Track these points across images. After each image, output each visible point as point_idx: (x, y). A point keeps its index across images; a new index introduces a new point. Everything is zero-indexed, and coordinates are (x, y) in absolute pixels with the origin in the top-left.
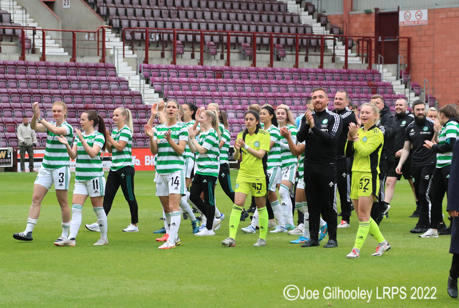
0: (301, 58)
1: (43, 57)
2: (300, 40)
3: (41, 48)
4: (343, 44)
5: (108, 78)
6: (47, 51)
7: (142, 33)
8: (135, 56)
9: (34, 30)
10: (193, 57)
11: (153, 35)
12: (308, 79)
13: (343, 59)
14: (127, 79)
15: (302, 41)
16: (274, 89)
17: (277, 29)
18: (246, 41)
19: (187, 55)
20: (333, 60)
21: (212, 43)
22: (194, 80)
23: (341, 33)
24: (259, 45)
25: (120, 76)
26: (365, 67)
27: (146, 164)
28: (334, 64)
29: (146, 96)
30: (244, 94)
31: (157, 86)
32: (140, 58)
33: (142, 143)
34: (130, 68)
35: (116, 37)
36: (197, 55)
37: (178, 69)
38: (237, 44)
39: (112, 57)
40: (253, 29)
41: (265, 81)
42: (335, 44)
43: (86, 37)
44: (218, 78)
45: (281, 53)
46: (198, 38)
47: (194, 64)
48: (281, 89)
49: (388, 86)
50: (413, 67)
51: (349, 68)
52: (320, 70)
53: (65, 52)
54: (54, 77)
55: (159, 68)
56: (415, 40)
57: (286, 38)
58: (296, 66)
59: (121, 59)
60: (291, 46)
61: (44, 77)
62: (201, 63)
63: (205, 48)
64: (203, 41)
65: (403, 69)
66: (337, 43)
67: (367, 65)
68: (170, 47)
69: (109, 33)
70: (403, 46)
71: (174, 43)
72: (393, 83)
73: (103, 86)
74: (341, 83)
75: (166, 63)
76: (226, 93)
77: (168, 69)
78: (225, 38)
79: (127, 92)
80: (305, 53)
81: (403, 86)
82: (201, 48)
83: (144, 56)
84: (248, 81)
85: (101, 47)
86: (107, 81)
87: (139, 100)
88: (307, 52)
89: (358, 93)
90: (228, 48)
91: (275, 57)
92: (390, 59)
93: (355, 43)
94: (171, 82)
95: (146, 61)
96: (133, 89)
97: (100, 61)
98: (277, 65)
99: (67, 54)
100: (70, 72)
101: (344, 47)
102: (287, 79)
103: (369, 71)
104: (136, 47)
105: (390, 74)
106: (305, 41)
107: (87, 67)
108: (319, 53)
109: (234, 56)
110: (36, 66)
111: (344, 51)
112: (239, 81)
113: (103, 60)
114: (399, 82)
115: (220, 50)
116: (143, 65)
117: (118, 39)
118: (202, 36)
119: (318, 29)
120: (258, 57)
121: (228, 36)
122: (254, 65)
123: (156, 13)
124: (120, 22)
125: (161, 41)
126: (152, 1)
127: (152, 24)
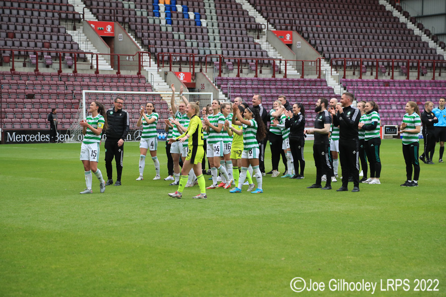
0: (437, 74)
1: (285, 76)
2: (436, 64)
3: (284, 71)
5: (322, 87)
6: (288, 72)
7: (342, 61)
9: (281, 60)
10: (372, 74)
11: (348, 62)
12: (441, 86)
14: (333, 87)
16: (420, 92)
17: (422, 58)
18: (403, 65)
19: (368, 73)
21: (383, 66)
22: (372, 87)
24: (411, 67)
25: (329, 86)
30: (402, 95)
32: (341, 76)
34: (335, 81)
35: (327, 63)
36: (374, 73)
37: (363, 82)
38: (398, 67)
39: (325, 75)
41: (414, 88)
43: (310, 64)
44: (386, 86)
45: (424, 71)
46: (375, 63)
47: (372, 78)
48: (424, 92)
53: (297, 72)
54: (291, 87)
55: (351, 81)
57: (428, 63)
58: (434, 79)
59: (330, 76)
60: (431, 67)
61: (286, 87)
62: (377, 78)
63: (379, 69)
64: (378, 65)
68: (358, 69)
69: (323, 61)
71: (361, 67)
73: (319, 92)
75: (356, 78)
76: (391, 95)
77: (357, 81)
78: (391, 63)
79: (333, 95)
82: (377, 69)
83: (343, 74)
84: (404, 88)
85: (318, 69)
86: (322, 89)
88: (440, 70)
90: (392, 69)
91: (420, 74)
94: (358, 89)
95: (344, 77)
96: (336, 93)
98: (422, 78)
99: (299, 73)
100: (300, 84)
102: (428, 87)
104: (338, 69)
106: (439, 64)
107: (310, 81)
109: (396, 74)
110: (281, 81)
112: (399, 88)
113: (319, 77)
115: (388, 70)
116: (342, 79)
117: (328, 65)
118: (377, 62)
120: (410, 74)
121: (393, 62)
122: (408, 78)
123: (351, 49)
124: (330, 55)
125: (353, 65)
126: (348, 42)
127: (348, 56)
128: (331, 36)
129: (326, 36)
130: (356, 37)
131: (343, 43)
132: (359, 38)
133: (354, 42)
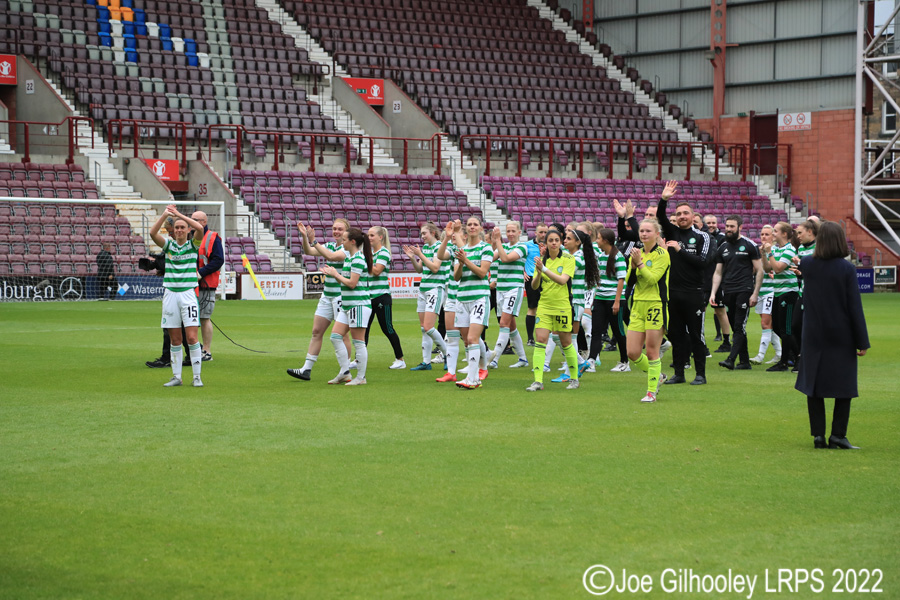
0: (665, 169)
1: (371, 169)
2: (663, 148)
3: (368, 159)
4: (713, 152)
5: (444, 192)
6: (375, 162)
7: (483, 141)
9: (361, 138)
10: (540, 167)
11: (495, 143)
13: (713, 170)
14: (465, 193)
15: (666, 149)
18: (601, 150)
19: (534, 165)
20: (702, 171)
21: (563, 152)
22: (542, 194)
23: (710, 139)
24: (616, 154)
25: (457, 189)
26: (738, 178)
28: (702, 175)
29: (487, 212)
30: (599, 209)
31: (500, 202)
32: (481, 170)
34: (469, 181)
35: (453, 145)
36: (546, 166)
37: (524, 182)
38: (591, 153)
39: (449, 168)
42: (703, 153)
43: (420, 145)
44: (569, 191)
45: (641, 163)
46: (547, 146)
47: (541, 175)
48: (642, 204)
49: (765, 200)
50: (794, 178)
51: (720, 179)
52: (687, 182)
53: (395, 162)
54: (383, 191)
55: (501, 181)
56: (796, 147)
57: (647, 146)
58: (659, 177)
59: (459, 170)
60: (653, 155)
61: (371, 191)
62: (550, 174)
63: (555, 157)
64: (552, 150)
65: (782, 180)
66: (706, 151)
67: (741, 176)
68: (514, 157)
69: (445, 141)
70: (782, 154)
71: (520, 152)
72: (771, 197)
73: (438, 201)
74: (710, 196)
75: (510, 174)
76: (578, 209)
77: (512, 181)
78: (577, 146)
79: (466, 208)
80: (669, 163)
81: (782, 200)
82: (550, 158)
83: (485, 167)
84: (603, 195)
85: (436, 157)
86: (443, 195)
88: (672, 161)
89: (730, 207)
90: (580, 158)
91: (634, 167)
92: (767, 169)
93: (727, 151)
94: (515, 197)
95: (487, 173)
96: (472, 205)
97: (435, 173)
98: (637, 176)
99: (397, 165)
100: (401, 186)
101: (714, 156)
102: (648, 193)
103: (743, 183)
104: (475, 157)
105: (767, 186)
106: (669, 149)
107: (420, 180)
108: (686, 163)
109: (587, 167)
110: (363, 179)
111: (714, 161)
113: (438, 172)
114: (778, 195)
115: (571, 160)
116: (483, 177)
117: (456, 148)
118: (551, 144)
119: (684, 136)
120: (615, 167)
121: (581, 144)
122: (610, 176)
123: (499, 118)
124: (458, 129)
125: (504, 149)
126: (495, 104)
127: (494, 131)
128: (461, 90)
129: (451, 90)
130: (510, 93)
131: (485, 104)
132: (515, 95)
133: (506, 103)
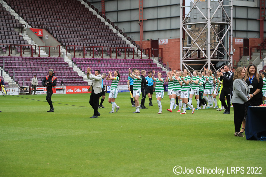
0: (127, 56)
1: (39, 55)
3: (38, 53)
4: (140, 51)
5: (61, 62)
6: (40, 53)
7: (73, 47)
8: (71, 55)
9: (36, 46)
10: (90, 55)
11: (76, 48)
12: (129, 62)
13: (140, 56)
14: (68, 63)
15: (127, 50)
16: (118, 66)
17: (118, 46)
18: (108, 50)
19: (88, 54)
20: (137, 56)
21: (97, 51)
22: (91, 63)
23: (139, 47)
24: (112, 51)
25: (65, 62)
27: (75, 91)
29: (74, 68)
30: (108, 67)
31: (78, 65)
32: (72, 56)
33: (73, 84)
34: (69, 59)
35: (64, 49)
36: (92, 55)
37: (85, 59)
38: (105, 51)
39: (63, 55)
40: (110, 46)
41: (115, 63)
42: (138, 51)
43: (54, 49)
44: (99, 62)
45: (120, 54)
46: (92, 49)
47: (90, 57)
48: (120, 66)
49: (155, 64)
50: (163, 58)
51: (142, 59)
52: (133, 59)
53: (46, 54)
54: (43, 62)
55: (79, 59)
56: (164, 49)
57: (121, 49)
58: (125, 58)
59: (66, 56)
60: (123, 51)
61: (39, 62)
62: (93, 57)
63: (94, 52)
64: (93, 50)
65: (160, 59)
66: (138, 50)
67: (148, 58)
68: (82, 52)
69: (61, 47)
70: (160, 51)
71: (84, 51)
72: (157, 64)
73: (60, 65)
74: (140, 63)
75: (81, 57)
76: (102, 67)
77: (82, 59)
78: (101, 49)
79: (68, 67)
81: (160, 65)
83: (74, 55)
84: (109, 63)
85: (59, 52)
86: (61, 63)
87: (72, 70)
88: (128, 53)
89: (145, 67)
90: (102, 52)
91: (118, 55)
92: (156, 56)
93: (144, 50)
94: (83, 64)
95: (74, 57)
96: (70, 66)
97: (59, 57)
98: (118, 58)
99: (47, 54)
100: (48, 60)
101: (141, 52)
102: (122, 63)
103: (149, 60)
104: (71, 52)
105: (156, 61)
106: (128, 50)
107: (54, 59)
108: (132, 54)
109: (104, 55)
110: (37, 58)
112: (106, 63)
113: (60, 56)
114: (159, 63)
115: (99, 53)
116: (73, 58)
117: (65, 49)
119: (132, 46)
120: (112, 55)
121: (102, 48)
122: (111, 58)
123: (78, 40)
124: (65, 44)
125: (79, 50)
126: (76, 36)
127: (76, 44)
128: (66, 32)
129: (63, 32)
130: (81, 33)
131: (73, 36)
132: (82, 34)
133: (80, 36)
